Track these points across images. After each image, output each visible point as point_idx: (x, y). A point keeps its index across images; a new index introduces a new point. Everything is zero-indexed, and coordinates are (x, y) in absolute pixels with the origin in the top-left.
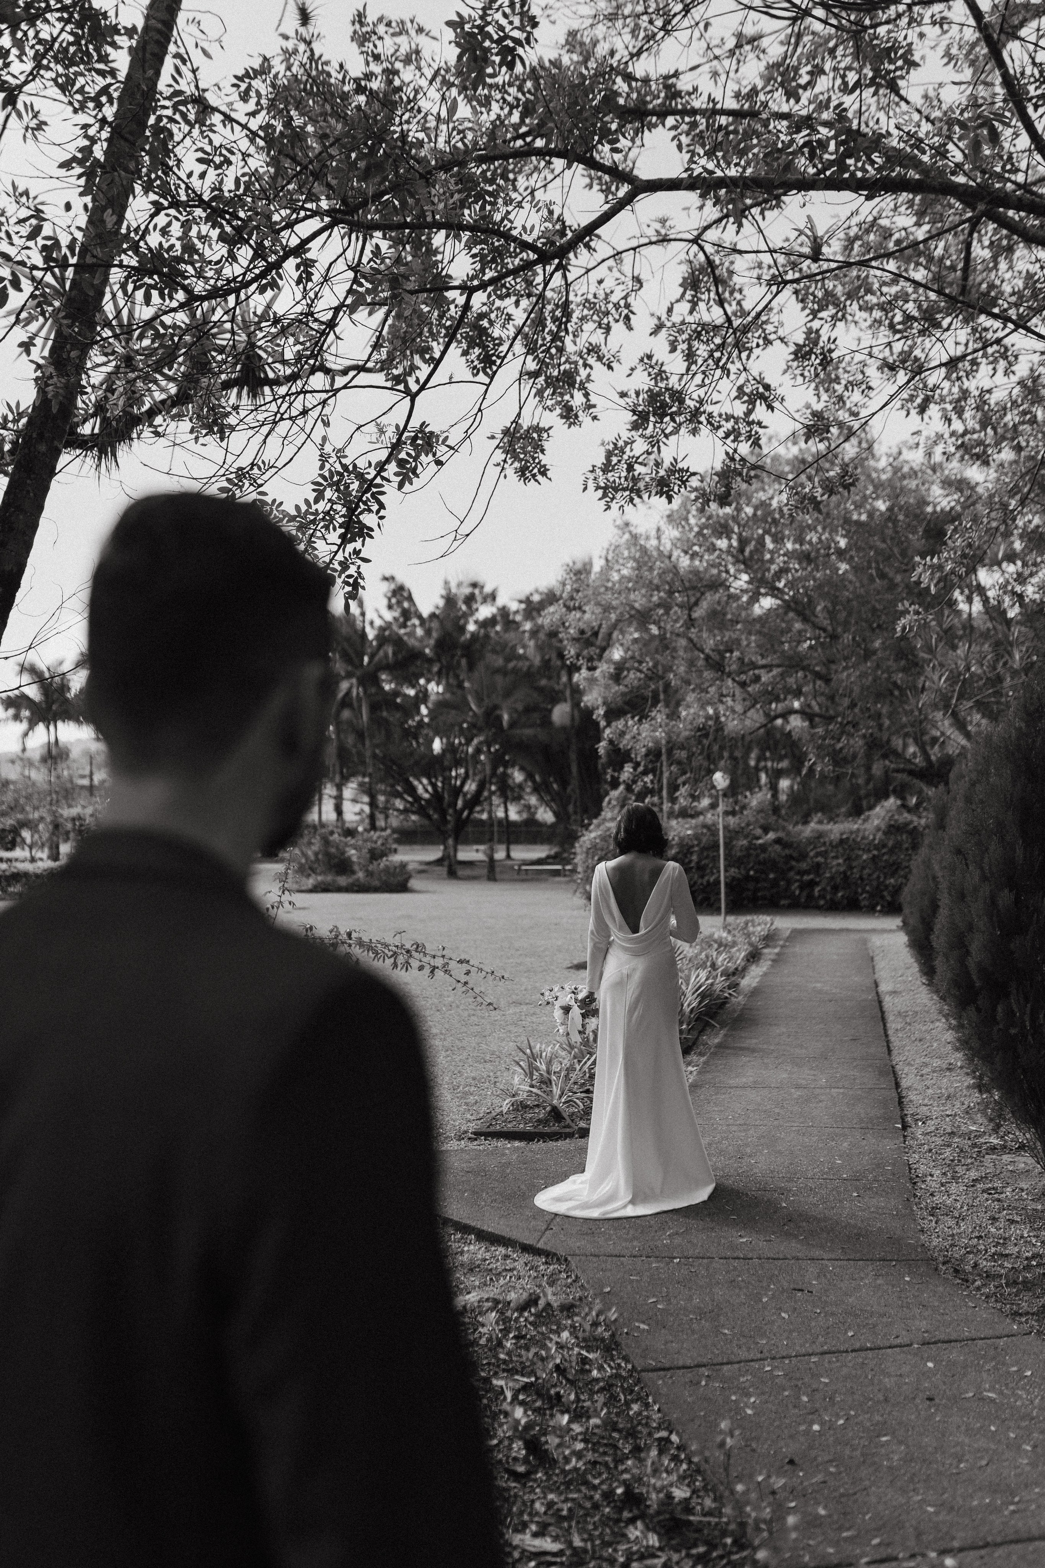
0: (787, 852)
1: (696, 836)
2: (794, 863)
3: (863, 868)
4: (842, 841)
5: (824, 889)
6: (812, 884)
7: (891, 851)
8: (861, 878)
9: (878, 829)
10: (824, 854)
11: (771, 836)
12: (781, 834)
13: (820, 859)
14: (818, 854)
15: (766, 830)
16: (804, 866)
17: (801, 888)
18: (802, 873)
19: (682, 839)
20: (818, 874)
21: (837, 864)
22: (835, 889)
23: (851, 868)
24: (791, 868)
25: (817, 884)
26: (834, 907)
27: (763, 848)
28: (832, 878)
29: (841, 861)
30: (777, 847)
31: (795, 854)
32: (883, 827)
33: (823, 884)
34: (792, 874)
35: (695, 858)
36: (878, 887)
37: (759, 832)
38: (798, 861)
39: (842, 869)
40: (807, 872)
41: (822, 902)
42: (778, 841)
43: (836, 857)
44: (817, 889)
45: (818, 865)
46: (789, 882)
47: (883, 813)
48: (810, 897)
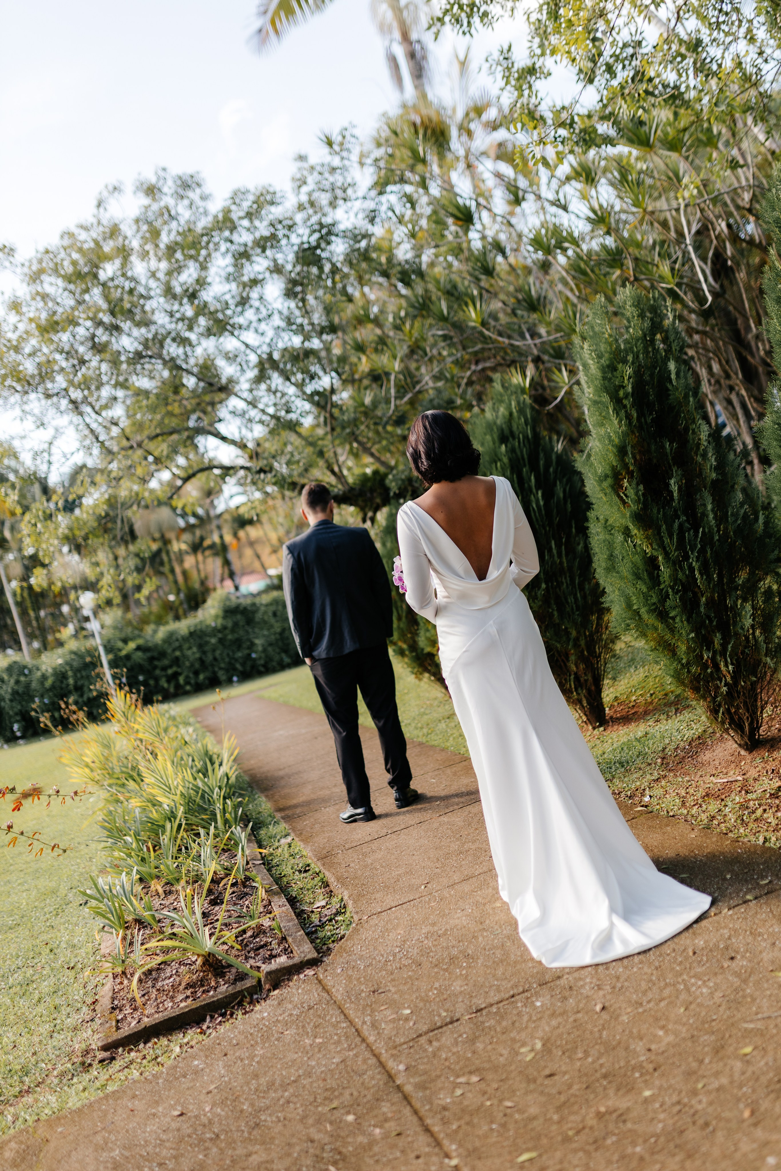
0: (149, 654)
1: (67, 663)
2: (156, 663)
3: (214, 651)
4: (191, 634)
5: (187, 677)
6: (176, 675)
7: (233, 631)
8: (215, 659)
9: (217, 617)
10: (180, 648)
11: (132, 645)
12: (140, 642)
13: (178, 653)
14: (174, 650)
15: (125, 641)
16: (166, 662)
17: (169, 681)
18: (164, 669)
19: (54, 669)
20: (179, 666)
21: (193, 653)
22: (196, 673)
23: (204, 653)
24: (155, 667)
25: (180, 674)
26: (199, 689)
27: (128, 657)
28: (192, 665)
29: (195, 649)
30: (139, 654)
31: (155, 654)
32: (221, 613)
33: (185, 674)
34: (158, 672)
35: (71, 681)
36: (230, 663)
37: (120, 644)
38: (158, 659)
39: (197, 655)
40: (171, 666)
41: (188, 688)
42: (139, 648)
43: (190, 648)
44: (181, 680)
45: (177, 659)
46: (157, 680)
47: (216, 604)
48: (178, 686)
